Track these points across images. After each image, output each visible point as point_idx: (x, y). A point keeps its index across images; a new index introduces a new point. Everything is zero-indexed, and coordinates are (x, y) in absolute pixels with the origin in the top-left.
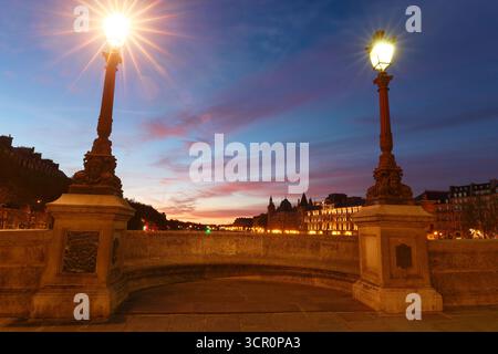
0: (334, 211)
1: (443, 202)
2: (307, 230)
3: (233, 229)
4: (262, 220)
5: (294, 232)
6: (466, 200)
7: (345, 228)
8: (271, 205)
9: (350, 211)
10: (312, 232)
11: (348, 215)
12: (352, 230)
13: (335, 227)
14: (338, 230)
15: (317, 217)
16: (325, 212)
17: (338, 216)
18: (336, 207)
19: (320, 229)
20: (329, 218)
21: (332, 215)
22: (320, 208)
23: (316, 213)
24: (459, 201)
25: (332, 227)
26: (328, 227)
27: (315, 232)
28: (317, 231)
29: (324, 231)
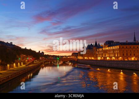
0: (108, 48)
2: (97, 57)
5: (93, 58)
7: (112, 56)
9: (114, 48)
10: (99, 58)
11: (113, 50)
12: (115, 56)
13: (108, 55)
14: (109, 57)
16: (104, 49)
17: (109, 50)
18: (109, 46)
19: (102, 57)
20: (106, 52)
21: (107, 50)
22: (102, 47)
23: (100, 50)
26: (105, 56)
27: (100, 58)
28: (101, 57)
29: (104, 57)
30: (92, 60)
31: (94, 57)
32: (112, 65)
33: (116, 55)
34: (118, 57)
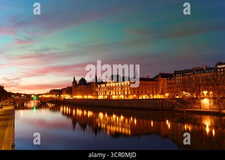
1: (171, 79)
2: (97, 95)
3: (48, 96)
4: (69, 90)
5: (90, 97)
6: (181, 78)
7: (120, 93)
8: (75, 82)
9: (123, 84)
10: (100, 97)
11: (122, 87)
12: (124, 94)
13: (114, 93)
14: (116, 95)
15: (104, 88)
17: (116, 87)
19: (106, 95)
20: (111, 88)
21: (113, 87)
22: (105, 83)
23: (103, 86)
24: (179, 78)
25: (113, 93)
26: (110, 93)
27: (102, 97)
28: (104, 96)
29: (108, 96)
30: (91, 99)
31: (93, 95)
32: (123, 105)
33: (126, 93)
34: (128, 95)
